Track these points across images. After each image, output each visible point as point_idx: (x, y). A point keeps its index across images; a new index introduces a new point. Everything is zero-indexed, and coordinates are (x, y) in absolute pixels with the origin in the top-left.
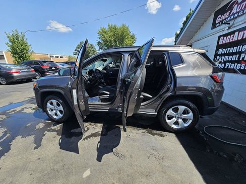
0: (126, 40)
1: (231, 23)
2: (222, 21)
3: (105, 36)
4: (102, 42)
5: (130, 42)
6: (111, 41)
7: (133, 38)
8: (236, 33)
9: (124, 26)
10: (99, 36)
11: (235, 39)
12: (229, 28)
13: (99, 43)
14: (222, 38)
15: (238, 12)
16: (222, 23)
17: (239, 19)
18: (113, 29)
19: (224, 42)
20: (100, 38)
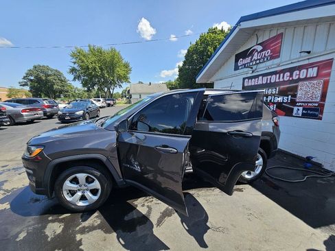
0: (118, 69)
1: (254, 67)
2: (245, 65)
3: (85, 61)
4: (78, 68)
5: (123, 72)
6: (95, 69)
7: (127, 68)
8: (260, 78)
9: (113, 51)
10: (74, 60)
11: (260, 82)
12: (253, 72)
13: (73, 70)
14: (247, 80)
15: (260, 60)
16: (245, 67)
17: (261, 65)
18: (97, 53)
19: (250, 84)
20: (75, 63)
